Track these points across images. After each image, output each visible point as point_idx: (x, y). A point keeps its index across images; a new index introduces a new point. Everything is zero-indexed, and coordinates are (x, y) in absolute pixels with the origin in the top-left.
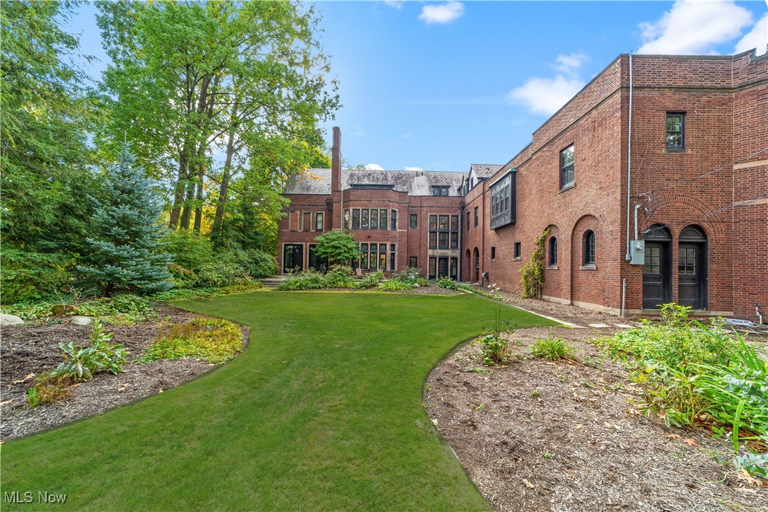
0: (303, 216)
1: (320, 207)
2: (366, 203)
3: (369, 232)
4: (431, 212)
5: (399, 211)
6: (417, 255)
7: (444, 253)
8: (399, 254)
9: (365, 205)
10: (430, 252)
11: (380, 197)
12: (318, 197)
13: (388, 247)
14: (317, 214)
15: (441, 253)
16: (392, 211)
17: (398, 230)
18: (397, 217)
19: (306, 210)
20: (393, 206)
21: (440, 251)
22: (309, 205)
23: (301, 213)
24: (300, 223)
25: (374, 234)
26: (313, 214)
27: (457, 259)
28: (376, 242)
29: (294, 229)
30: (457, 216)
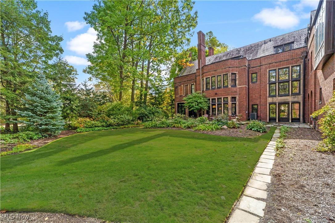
0: (185, 87)
1: (193, 81)
2: (213, 72)
3: (215, 91)
4: (269, 67)
5: (239, 73)
6: (258, 103)
7: (285, 100)
8: (239, 104)
9: (213, 74)
10: (270, 100)
11: (222, 66)
12: (191, 75)
13: (229, 99)
14: (192, 85)
15: (281, 100)
16: (232, 74)
17: (238, 87)
18: (237, 77)
19: (186, 84)
20: (232, 70)
21: (280, 98)
22: (187, 81)
23: (184, 86)
24: (184, 91)
25: (219, 92)
26: (190, 85)
27: (300, 103)
28: (221, 97)
29: (181, 95)
30: (300, 65)
